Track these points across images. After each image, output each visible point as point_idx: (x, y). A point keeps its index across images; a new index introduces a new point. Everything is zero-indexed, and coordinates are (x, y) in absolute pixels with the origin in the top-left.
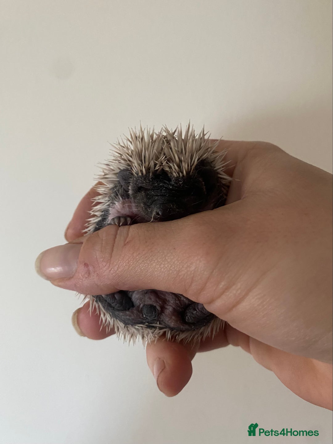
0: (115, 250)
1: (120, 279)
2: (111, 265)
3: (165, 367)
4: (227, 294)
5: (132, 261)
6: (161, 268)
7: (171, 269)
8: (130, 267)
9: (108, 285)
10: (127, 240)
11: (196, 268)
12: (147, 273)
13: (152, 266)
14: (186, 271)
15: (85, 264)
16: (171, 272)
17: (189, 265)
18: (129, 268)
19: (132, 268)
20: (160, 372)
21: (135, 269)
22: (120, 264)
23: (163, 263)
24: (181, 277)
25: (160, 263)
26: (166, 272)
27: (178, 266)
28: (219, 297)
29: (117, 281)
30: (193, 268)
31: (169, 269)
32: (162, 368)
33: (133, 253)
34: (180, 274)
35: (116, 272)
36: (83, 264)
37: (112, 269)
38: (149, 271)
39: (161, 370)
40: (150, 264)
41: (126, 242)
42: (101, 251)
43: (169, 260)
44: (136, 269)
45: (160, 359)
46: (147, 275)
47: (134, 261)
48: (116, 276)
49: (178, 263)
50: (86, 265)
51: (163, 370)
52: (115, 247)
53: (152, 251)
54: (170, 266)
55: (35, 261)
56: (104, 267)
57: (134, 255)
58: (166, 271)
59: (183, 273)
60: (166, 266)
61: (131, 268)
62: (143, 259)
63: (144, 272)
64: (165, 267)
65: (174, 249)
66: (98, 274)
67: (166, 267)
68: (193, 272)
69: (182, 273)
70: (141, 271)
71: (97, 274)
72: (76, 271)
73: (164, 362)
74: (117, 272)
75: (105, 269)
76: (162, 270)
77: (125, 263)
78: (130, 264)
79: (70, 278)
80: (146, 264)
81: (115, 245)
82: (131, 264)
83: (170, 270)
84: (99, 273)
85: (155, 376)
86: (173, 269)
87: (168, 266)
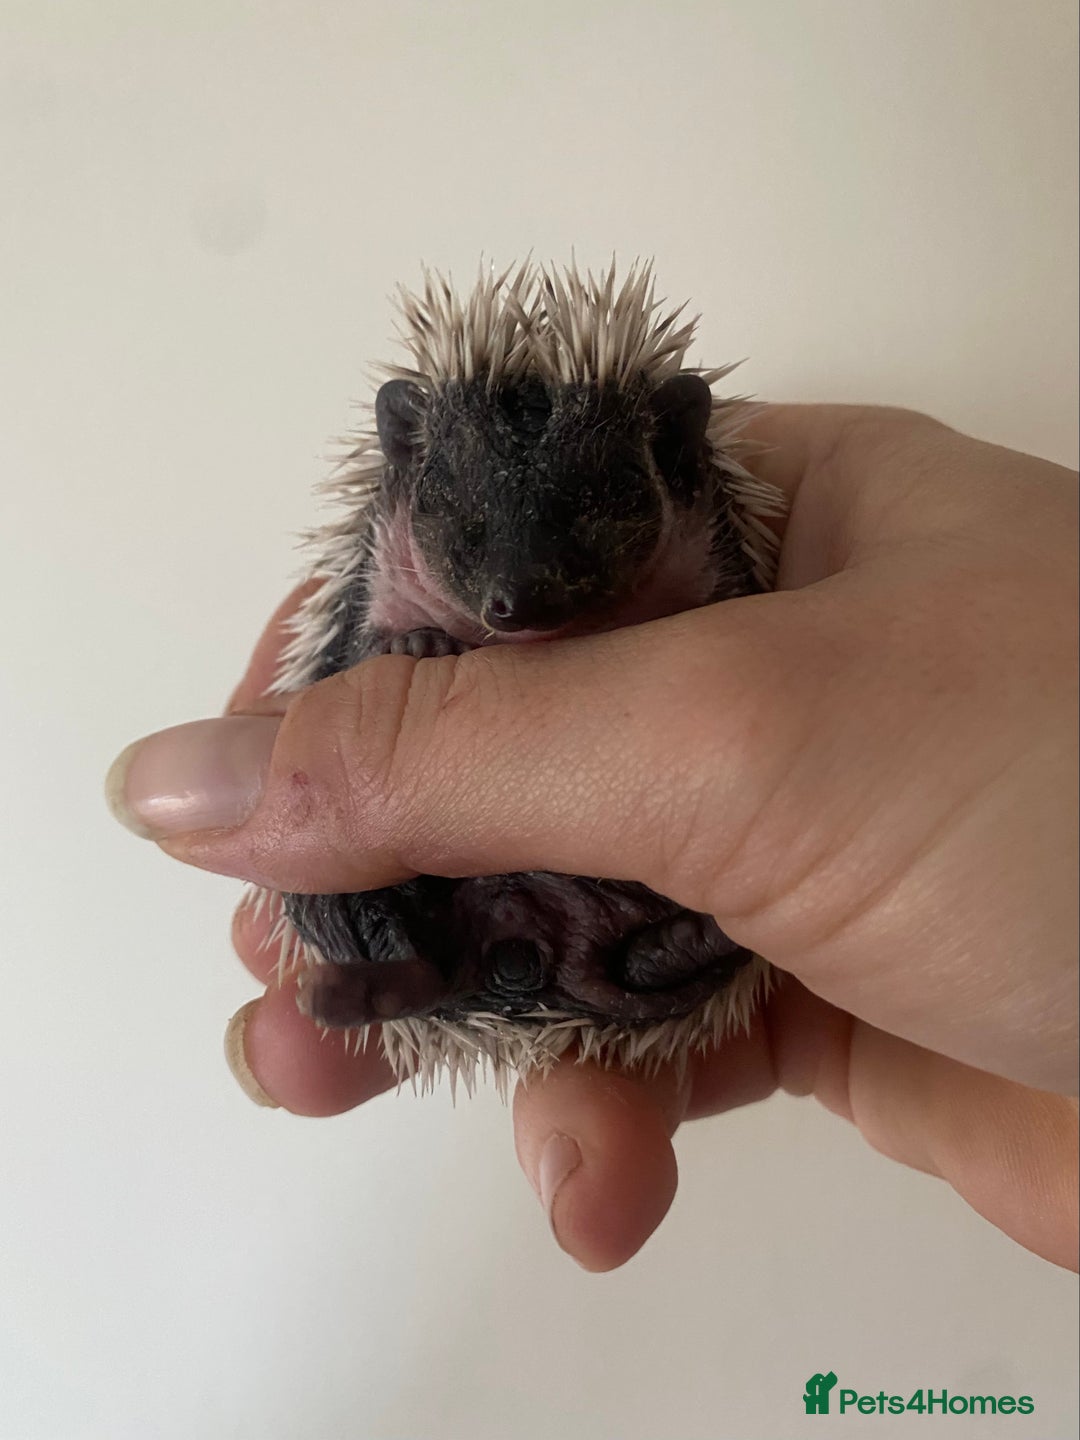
0: (407, 723)
1: (422, 830)
2: (390, 778)
3: (580, 1163)
4: (825, 873)
5: (468, 763)
6: (576, 785)
7: (613, 786)
8: (462, 781)
9: (375, 849)
10: (452, 692)
11: (707, 783)
12: (520, 805)
13: (542, 779)
14: (670, 793)
15: (295, 776)
16: (612, 797)
17: (683, 770)
18: (456, 787)
19: (469, 788)
20: (559, 1181)
21: (478, 790)
22: (425, 773)
23: (584, 766)
24: (651, 816)
25: (572, 768)
26: (593, 800)
27: (641, 778)
28: (792, 885)
29: (410, 834)
30: (698, 782)
31: (605, 788)
32: (570, 1165)
33: (476, 733)
34: (648, 805)
35: (408, 802)
36: (290, 776)
37: (394, 789)
38: (530, 797)
39: (565, 1174)
40: (534, 772)
41: (449, 697)
42: (359, 732)
43: (605, 757)
44: (483, 793)
45: (561, 1135)
46: (523, 812)
47: (477, 761)
48: (407, 818)
49: (641, 766)
50: (299, 779)
51: (570, 1173)
52: (405, 717)
53: (544, 726)
54: (609, 775)
55: (106, 771)
56: (367, 784)
57: (478, 741)
58: (592, 795)
59: (659, 799)
60: (596, 776)
61: (465, 785)
62: (510, 755)
63: (513, 799)
64: (589, 781)
65: (627, 715)
66: (342, 812)
67: (595, 782)
68: (695, 798)
69: (655, 800)
70: (502, 798)
71: (340, 810)
72: (258, 806)
73: (576, 1145)
74: (413, 802)
75: (367, 792)
76: (580, 790)
77: (443, 770)
78: (462, 774)
79: (233, 831)
80: (519, 773)
81: (406, 710)
82: (467, 771)
83: (610, 790)
84: (343, 808)
85: (544, 1196)
86: (621, 788)
87: (602, 777)
